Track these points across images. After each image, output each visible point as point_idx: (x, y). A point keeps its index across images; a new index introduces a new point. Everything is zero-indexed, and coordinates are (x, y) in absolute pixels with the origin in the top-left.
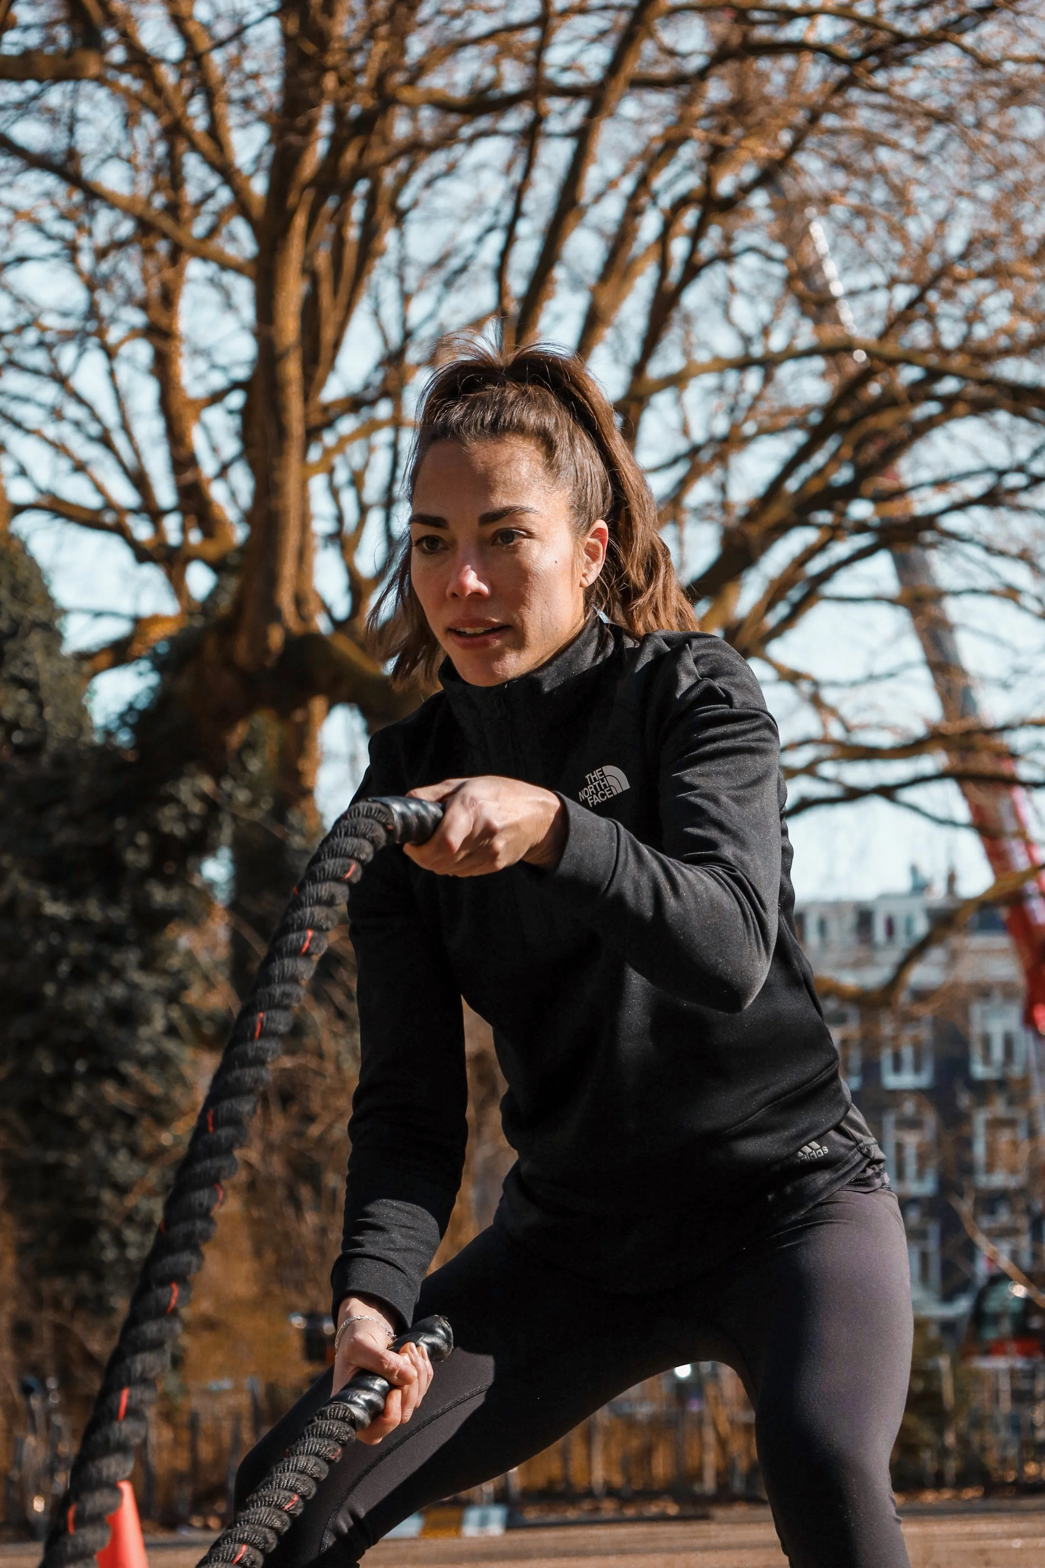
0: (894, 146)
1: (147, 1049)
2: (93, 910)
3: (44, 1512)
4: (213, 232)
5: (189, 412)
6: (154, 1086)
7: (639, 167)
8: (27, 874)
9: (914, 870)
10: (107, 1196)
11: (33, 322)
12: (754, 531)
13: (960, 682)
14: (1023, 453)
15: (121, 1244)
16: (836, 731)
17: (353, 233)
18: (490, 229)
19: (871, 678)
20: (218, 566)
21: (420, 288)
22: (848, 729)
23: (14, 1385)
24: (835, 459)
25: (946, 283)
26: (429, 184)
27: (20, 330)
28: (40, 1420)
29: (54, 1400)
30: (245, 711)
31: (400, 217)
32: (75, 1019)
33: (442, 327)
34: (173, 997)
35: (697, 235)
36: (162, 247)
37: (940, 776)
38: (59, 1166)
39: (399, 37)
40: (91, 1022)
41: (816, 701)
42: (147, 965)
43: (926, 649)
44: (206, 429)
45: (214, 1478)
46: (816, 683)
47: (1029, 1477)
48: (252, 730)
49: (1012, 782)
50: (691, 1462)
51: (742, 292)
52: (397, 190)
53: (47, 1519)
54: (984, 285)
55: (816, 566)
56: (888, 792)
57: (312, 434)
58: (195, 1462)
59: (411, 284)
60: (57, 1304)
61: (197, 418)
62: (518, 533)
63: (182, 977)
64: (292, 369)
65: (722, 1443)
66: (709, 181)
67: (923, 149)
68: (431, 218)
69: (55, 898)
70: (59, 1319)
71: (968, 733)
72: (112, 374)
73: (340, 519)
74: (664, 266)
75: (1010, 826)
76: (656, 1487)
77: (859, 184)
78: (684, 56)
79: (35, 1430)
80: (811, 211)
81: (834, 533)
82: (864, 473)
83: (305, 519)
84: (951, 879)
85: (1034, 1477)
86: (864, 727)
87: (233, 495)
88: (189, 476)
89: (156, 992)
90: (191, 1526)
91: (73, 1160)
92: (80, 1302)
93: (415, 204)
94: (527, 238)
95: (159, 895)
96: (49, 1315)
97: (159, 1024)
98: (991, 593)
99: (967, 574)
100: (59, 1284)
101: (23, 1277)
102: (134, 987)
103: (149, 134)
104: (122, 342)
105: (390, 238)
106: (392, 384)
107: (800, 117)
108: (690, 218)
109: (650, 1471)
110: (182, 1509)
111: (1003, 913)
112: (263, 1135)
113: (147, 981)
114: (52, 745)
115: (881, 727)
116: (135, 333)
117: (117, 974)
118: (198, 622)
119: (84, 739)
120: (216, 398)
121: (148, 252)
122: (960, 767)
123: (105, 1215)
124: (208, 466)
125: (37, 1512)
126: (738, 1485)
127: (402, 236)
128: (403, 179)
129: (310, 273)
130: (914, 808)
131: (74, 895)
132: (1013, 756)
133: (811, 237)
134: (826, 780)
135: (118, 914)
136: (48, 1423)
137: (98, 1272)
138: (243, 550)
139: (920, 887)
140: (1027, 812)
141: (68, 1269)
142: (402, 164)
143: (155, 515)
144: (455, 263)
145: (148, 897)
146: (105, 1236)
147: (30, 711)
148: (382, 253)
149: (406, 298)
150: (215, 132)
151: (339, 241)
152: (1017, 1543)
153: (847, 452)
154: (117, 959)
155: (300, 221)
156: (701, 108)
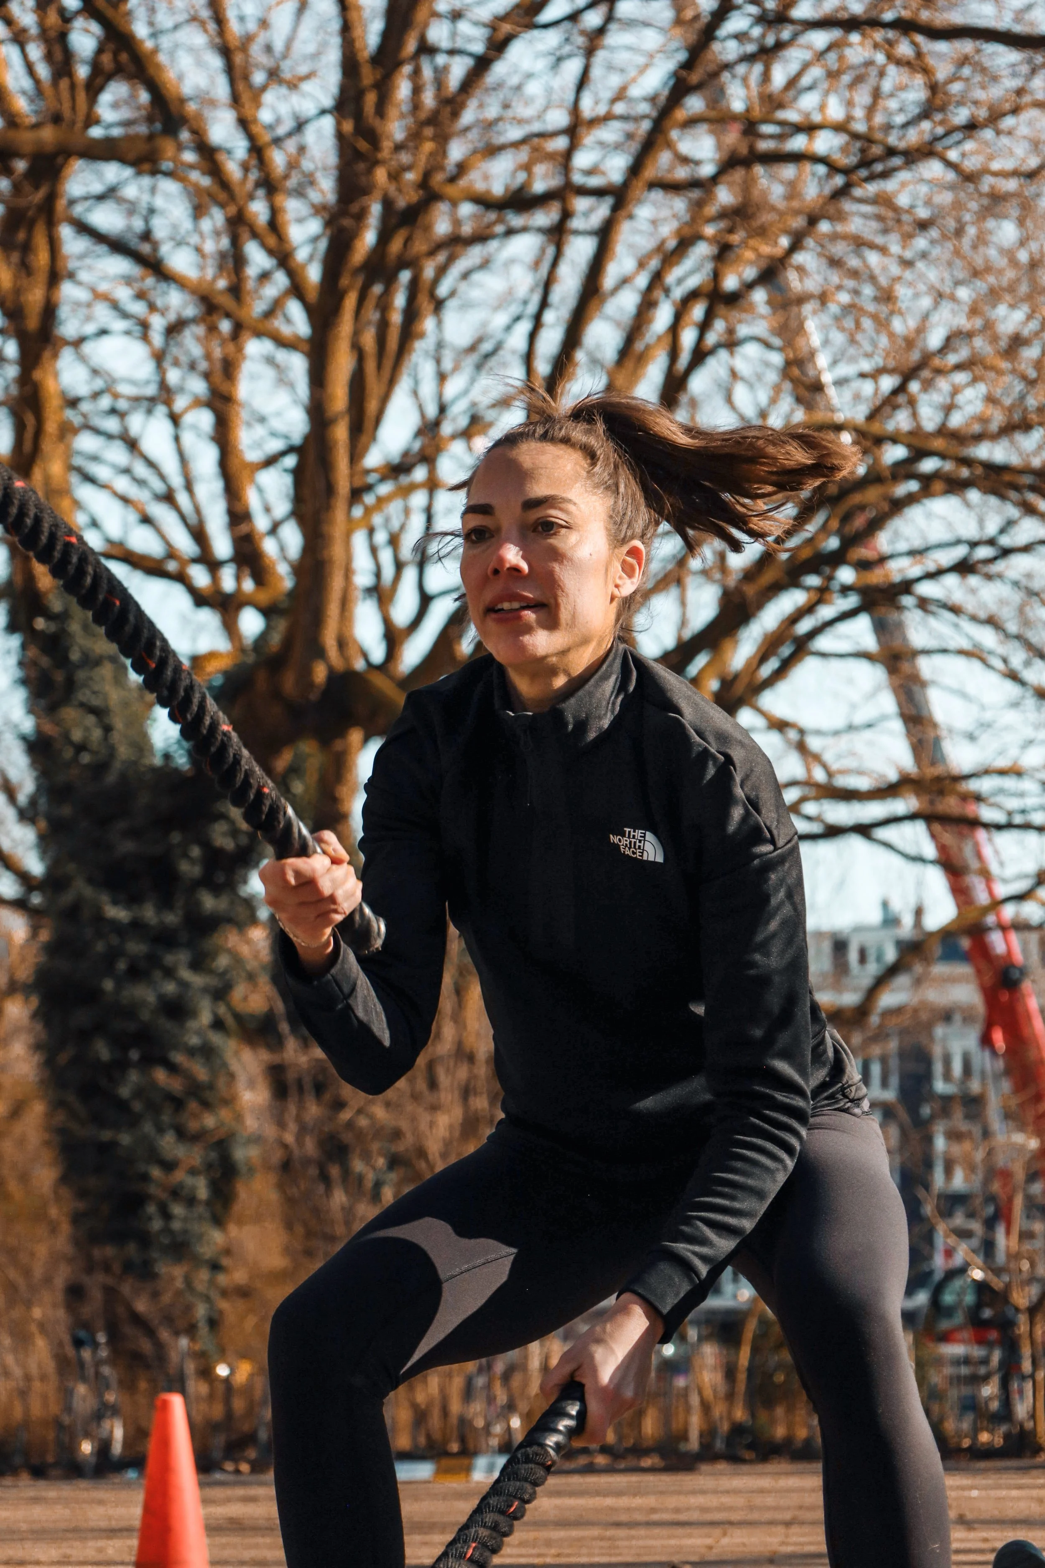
0: (883, 250)
1: (194, 1040)
2: (149, 913)
3: (92, 1453)
4: (269, 314)
5: (245, 474)
6: (201, 1072)
7: (654, 263)
8: (90, 881)
9: (885, 905)
10: (156, 1172)
11: (109, 389)
12: (750, 590)
13: (931, 734)
14: (992, 528)
15: (167, 1216)
16: (819, 775)
17: (396, 318)
18: (518, 319)
19: (851, 728)
20: (267, 612)
21: (456, 368)
22: (830, 774)
23: (67, 1339)
24: (824, 529)
25: (926, 374)
26: (465, 276)
27: (96, 395)
28: (90, 1371)
29: (104, 1353)
30: (290, 739)
31: (438, 305)
32: (130, 1011)
33: (474, 404)
34: (221, 993)
35: (704, 327)
36: (225, 326)
37: (912, 817)
38: (113, 1145)
39: (443, 140)
40: (145, 1015)
41: (801, 747)
42: (198, 964)
43: (900, 705)
44: (260, 490)
45: (246, 1427)
46: (802, 732)
47: (983, 1444)
48: (296, 756)
49: (975, 823)
50: (676, 1425)
51: (742, 379)
52: (436, 281)
53: (93, 1460)
54: (961, 378)
55: (804, 626)
56: (864, 830)
57: (356, 494)
58: (229, 1414)
59: (447, 364)
60: (107, 1268)
61: (252, 480)
62: (556, 523)
63: (228, 977)
64: (341, 432)
65: (706, 1407)
66: (716, 276)
67: (908, 255)
68: (467, 306)
69: (115, 903)
70: (110, 1281)
71: (938, 779)
72: (177, 439)
73: (378, 574)
74: (674, 353)
75: (974, 864)
76: (645, 1444)
77: (850, 283)
78: (697, 163)
79: (84, 1379)
80: (808, 308)
81: (822, 595)
82: (850, 542)
83: (348, 572)
84: (919, 912)
85: (988, 1443)
86: (842, 772)
87: (282, 549)
88: (244, 528)
89: (205, 990)
90: (223, 1470)
91: (125, 1139)
92: (128, 1267)
93: (453, 294)
94: (553, 326)
95: (209, 902)
96: (100, 1278)
97: (205, 1018)
98: (961, 652)
99: (940, 636)
100: (110, 1251)
101: (76, 1242)
102: (184, 985)
103: (214, 226)
104: (187, 410)
105: (429, 324)
106: (428, 451)
107: (799, 222)
108: (698, 311)
109: (640, 1432)
110: (217, 1454)
111: (965, 943)
112: (299, 1119)
113: (197, 980)
114: (117, 765)
115: (860, 772)
116: (198, 403)
117: (169, 973)
118: (251, 659)
119: (146, 761)
120: (270, 461)
121: (213, 329)
122: (928, 809)
123: (153, 1190)
124: (261, 523)
125: (85, 1455)
126: (719, 1445)
127: (440, 323)
128: (442, 271)
129: (357, 348)
130: (888, 845)
131: (133, 900)
132: (978, 798)
133: (805, 332)
134: (809, 818)
135: (171, 918)
136: (97, 1374)
137: (145, 1240)
138: (292, 594)
139: (891, 921)
140: (987, 852)
141: (119, 1238)
142: (441, 257)
143: (213, 565)
144: (487, 347)
145: (198, 904)
146: (151, 1209)
147: (97, 734)
148: (422, 335)
149: (442, 377)
150: (275, 225)
151: (383, 326)
152: (975, 1493)
153: (835, 524)
154: (169, 959)
155: (350, 301)
156: (711, 210)
